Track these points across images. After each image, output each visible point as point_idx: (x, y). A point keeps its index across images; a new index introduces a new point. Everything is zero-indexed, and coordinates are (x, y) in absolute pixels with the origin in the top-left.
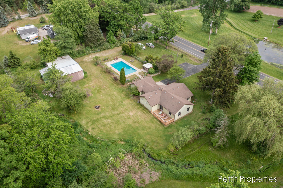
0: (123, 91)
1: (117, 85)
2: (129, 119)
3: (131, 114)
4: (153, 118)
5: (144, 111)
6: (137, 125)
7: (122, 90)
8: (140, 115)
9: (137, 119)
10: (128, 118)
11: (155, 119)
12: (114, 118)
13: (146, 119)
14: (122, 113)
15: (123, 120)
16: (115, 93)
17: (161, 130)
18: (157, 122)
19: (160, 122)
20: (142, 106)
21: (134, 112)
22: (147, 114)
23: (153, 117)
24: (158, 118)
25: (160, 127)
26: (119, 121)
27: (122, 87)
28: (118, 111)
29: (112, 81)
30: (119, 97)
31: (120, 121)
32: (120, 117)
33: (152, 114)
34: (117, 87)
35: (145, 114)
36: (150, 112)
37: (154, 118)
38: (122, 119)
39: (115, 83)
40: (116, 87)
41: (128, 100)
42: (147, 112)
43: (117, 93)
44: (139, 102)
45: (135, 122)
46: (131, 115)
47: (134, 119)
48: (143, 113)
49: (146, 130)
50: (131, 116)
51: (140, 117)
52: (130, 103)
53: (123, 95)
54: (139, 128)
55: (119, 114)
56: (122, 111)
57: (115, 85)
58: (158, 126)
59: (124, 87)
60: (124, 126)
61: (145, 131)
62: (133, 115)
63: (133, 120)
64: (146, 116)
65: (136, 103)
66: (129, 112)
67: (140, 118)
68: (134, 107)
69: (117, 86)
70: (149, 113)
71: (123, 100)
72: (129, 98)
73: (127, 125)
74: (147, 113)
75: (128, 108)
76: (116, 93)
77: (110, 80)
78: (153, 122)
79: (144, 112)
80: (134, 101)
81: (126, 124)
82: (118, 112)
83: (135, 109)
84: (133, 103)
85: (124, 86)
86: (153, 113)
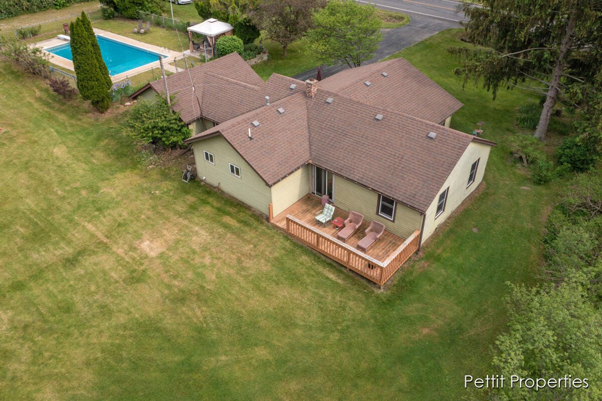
0: (99, 138)
1: (72, 117)
2: (138, 281)
3: (150, 247)
4: (292, 251)
5: (227, 219)
6: (197, 312)
7: (95, 135)
8: (205, 248)
9: (190, 275)
10: (135, 278)
11: (304, 258)
12: (36, 291)
13: (248, 263)
14: (94, 253)
15: (96, 297)
16: (59, 151)
17: (363, 324)
18: (318, 273)
19: (337, 266)
20: (211, 191)
21: (171, 234)
22: (250, 234)
23: (287, 244)
24: (322, 247)
25: (351, 304)
26: (68, 309)
27: (97, 120)
28: (69, 243)
29: (48, 104)
30: (80, 169)
31: (80, 306)
32: (79, 279)
33: (275, 227)
34: (72, 125)
35: (238, 234)
36: (263, 218)
37: (298, 251)
38: (93, 288)
39: (63, 111)
40: (67, 124)
41: (128, 172)
42: (245, 223)
43: (69, 152)
44: (194, 178)
45: (181, 299)
46: (153, 254)
47: (175, 277)
48: (221, 230)
49: (267, 344)
50: (151, 260)
51: (207, 261)
52: (143, 190)
53: (99, 155)
54: (215, 335)
55: (71, 262)
56: (93, 236)
57: (62, 117)
58: (332, 299)
59: (108, 121)
60: (104, 340)
61: (261, 353)
62: (161, 255)
63: (169, 287)
64: (248, 248)
65: (176, 184)
66: (139, 237)
67: (213, 265)
68: (166, 207)
69: (73, 122)
70: (262, 228)
71: (103, 180)
72: (134, 165)
73: (125, 328)
74: (247, 229)
75: (131, 213)
76: (64, 148)
77: (39, 99)
78: (294, 279)
79: (226, 226)
80: (165, 176)
81: (122, 319)
82: (69, 251)
83: (174, 218)
84: (157, 188)
85: (107, 115)
86: (283, 225)
